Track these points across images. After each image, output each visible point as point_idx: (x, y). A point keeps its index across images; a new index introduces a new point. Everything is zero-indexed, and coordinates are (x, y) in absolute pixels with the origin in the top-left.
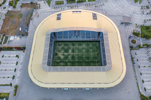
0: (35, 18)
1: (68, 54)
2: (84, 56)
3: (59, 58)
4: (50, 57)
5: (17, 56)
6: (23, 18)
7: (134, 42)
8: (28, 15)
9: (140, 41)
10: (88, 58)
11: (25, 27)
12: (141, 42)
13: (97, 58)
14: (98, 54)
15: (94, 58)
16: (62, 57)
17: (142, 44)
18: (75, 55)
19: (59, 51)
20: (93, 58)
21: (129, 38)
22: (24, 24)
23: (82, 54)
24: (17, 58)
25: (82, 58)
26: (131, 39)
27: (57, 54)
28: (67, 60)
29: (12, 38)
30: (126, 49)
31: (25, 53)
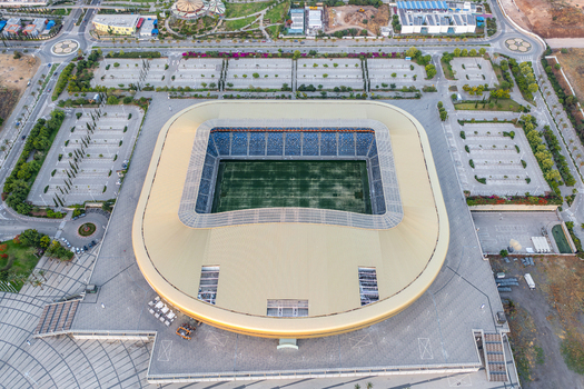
0: (491, 329)
1: (320, 195)
2: (269, 191)
3: (348, 186)
4: (376, 185)
7: (88, 230)
9: (63, 231)
10: (258, 185)
11: (518, 297)
12: (61, 227)
13: (228, 185)
14: (224, 195)
15: (237, 186)
16: (339, 188)
17: (63, 223)
18: (298, 193)
19: (350, 205)
20: (241, 186)
21: (94, 243)
22: (529, 310)
23: (276, 195)
25: (274, 186)
26: (88, 239)
27: (358, 195)
28: (322, 179)
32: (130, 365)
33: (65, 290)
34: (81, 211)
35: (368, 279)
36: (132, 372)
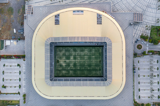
0: (29, 15)
1: (70, 61)
2: (86, 63)
3: (61, 66)
4: (52, 65)
5: (18, 65)
6: (14, 14)
7: (139, 47)
8: (19, 10)
9: (147, 46)
10: (90, 65)
11: (19, 27)
12: (148, 48)
13: (99, 65)
14: (100, 61)
15: (96, 65)
16: (64, 65)
17: (147, 49)
18: (77, 62)
19: (61, 58)
21: (136, 42)
22: (18, 23)
23: (84, 61)
24: (19, 67)
25: (84, 65)
26: (138, 43)
27: (58, 61)
28: (69, 68)
29: (8, 43)
30: (129, 57)
31: (25, 61)
32: (116, 7)
33: (139, 27)
34: (144, 54)
35: (57, 22)
36: (116, 5)
